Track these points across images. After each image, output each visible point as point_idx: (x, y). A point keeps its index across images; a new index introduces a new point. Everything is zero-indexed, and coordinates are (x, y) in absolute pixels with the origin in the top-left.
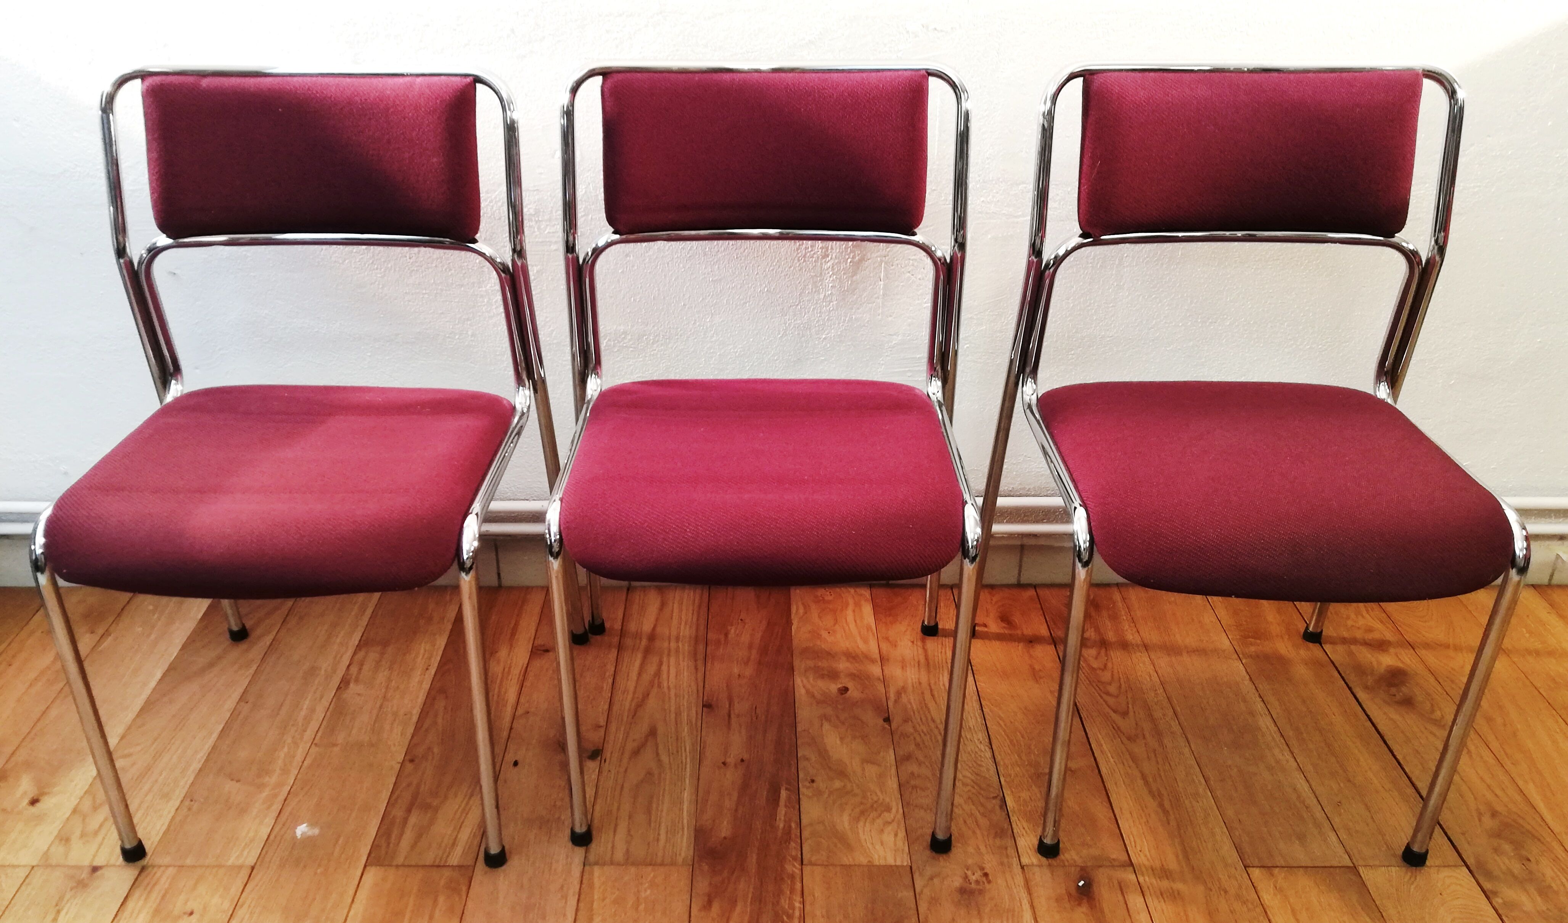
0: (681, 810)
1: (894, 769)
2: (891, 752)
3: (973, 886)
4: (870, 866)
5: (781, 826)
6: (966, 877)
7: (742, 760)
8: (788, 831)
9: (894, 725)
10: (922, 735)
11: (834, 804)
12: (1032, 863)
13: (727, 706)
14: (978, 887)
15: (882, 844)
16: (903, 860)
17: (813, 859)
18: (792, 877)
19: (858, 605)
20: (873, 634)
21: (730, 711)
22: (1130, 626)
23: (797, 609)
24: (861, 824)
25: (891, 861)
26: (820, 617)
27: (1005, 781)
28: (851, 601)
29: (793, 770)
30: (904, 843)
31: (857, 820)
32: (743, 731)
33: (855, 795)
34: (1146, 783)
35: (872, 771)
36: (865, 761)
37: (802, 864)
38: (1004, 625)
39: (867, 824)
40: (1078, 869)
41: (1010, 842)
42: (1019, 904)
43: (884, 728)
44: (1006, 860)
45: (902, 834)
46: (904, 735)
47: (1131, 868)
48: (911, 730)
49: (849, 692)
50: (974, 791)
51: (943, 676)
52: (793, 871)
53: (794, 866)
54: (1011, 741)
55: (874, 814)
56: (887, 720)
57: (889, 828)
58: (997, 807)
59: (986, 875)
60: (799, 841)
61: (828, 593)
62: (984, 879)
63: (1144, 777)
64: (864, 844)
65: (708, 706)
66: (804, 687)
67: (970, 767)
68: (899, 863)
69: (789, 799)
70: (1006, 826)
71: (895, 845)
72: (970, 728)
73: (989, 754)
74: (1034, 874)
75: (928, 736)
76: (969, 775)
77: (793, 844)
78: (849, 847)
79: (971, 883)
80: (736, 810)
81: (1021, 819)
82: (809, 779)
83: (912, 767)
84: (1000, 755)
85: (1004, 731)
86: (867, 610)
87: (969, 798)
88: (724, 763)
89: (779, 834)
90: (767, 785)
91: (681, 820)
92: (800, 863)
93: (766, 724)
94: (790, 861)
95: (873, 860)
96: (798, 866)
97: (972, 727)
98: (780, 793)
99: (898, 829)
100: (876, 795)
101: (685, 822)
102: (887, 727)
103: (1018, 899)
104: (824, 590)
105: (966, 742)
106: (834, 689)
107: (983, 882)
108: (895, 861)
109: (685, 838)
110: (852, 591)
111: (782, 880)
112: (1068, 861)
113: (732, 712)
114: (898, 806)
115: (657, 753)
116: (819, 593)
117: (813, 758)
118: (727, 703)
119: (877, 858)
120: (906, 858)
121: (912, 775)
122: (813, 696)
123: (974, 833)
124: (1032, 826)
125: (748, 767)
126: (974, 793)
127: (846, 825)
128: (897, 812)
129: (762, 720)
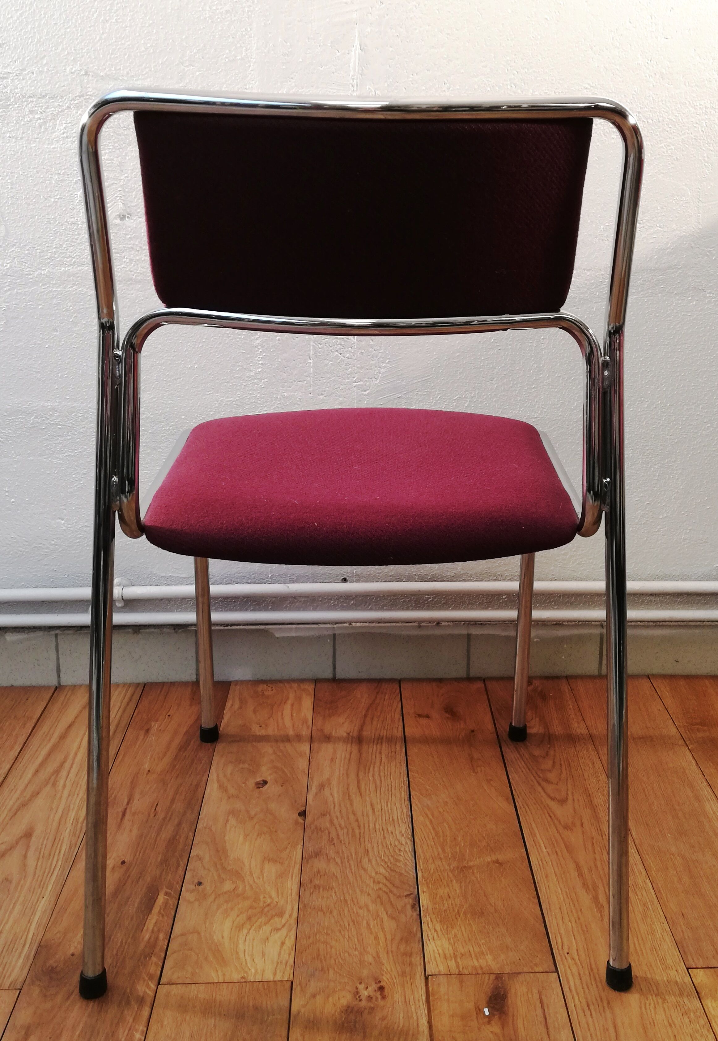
0: (30, 922)
1: (298, 867)
2: (300, 847)
3: (364, 1003)
4: (243, 982)
5: (147, 937)
6: (356, 993)
8: (152, 945)
9: (309, 819)
10: (339, 829)
11: (218, 909)
12: (439, 971)
13: (125, 803)
14: (369, 1004)
15: (263, 954)
16: (285, 975)
17: (174, 978)
18: (141, 1001)
19: (297, 700)
20: (308, 727)
21: (126, 809)
22: (576, 715)
23: (233, 705)
24: (245, 931)
25: (269, 976)
26: (255, 711)
27: (423, 876)
28: (292, 696)
29: (181, 872)
30: (290, 954)
31: (240, 928)
32: (136, 828)
33: (247, 898)
34: (581, 875)
35: (271, 870)
36: (267, 859)
37: (159, 984)
38: (447, 715)
39: (252, 932)
40: (492, 977)
41: (417, 946)
42: (415, 1024)
43: (297, 823)
44: (408, 970)
45: (290, 942)
46: (319, 830)
47: (556, 974)
48: (328, 825)
49: (266, 786)
50: (385, 889)
51: (374, 767)
52: (145, 992)
53: (148, 986)
54: (437, 833)
55: (263, 919)
57: (277, 937)
58: (409, 907)
59: (381, 989)
60: (163, 955)
61: (270, 689)
62: (378, 994)
63: (578, 868)
64: (241, 955)
66: (218, 781)
67: (385, 862)
68: (278, 978)
69: (166, 903)
70: (415, 928)
71: (279, 954)
72: (393, 820)
73: (410, 848)
74: (439, 985)
75: (345, 830)
76: (383, 871)
77: (154, 959)
78: (222, 961)
79: (361, 1000)
81: (434, 920)
82: (196, 881)
83: (320, 864)
84: (422, 847)
85: (431, 822)
86: (308, 703)
87: (379, 897)
89: (142, 946)
90: (144, 889)
91: (26, 933)
92: (156, 982)
93: (164, 819)
94: (144, 980)
95: (248, 976)
96: (153, 986)
97: (395, 819)
98: (157, 898)
99: (287, 935)
100: (270, 897)
101: (30, 936)
102: (300, 820)
103: (415, 1018)
104: (265, 686)
105: (386, 835)
106: (251, 783)
107: (377, 998)
108: (275, 974)
109: (23, 955)
110: (295, 685)
111: (128, 1003)
112: (482, 968)
113: (128, 811)
114: (293, 909)
115: (25, 857)
116: (261, 687)
117: (207, 858)
118: (126, 800)
119: (253, 971)
120: (289, 970)
121: (318, 872)
122: (226, 790)
123: (376, 938)
124: (445, 927)
125: (128, 870)
126: (385, 892)
127: (226, 934)
128: (291, 916)
129: (161, 815)
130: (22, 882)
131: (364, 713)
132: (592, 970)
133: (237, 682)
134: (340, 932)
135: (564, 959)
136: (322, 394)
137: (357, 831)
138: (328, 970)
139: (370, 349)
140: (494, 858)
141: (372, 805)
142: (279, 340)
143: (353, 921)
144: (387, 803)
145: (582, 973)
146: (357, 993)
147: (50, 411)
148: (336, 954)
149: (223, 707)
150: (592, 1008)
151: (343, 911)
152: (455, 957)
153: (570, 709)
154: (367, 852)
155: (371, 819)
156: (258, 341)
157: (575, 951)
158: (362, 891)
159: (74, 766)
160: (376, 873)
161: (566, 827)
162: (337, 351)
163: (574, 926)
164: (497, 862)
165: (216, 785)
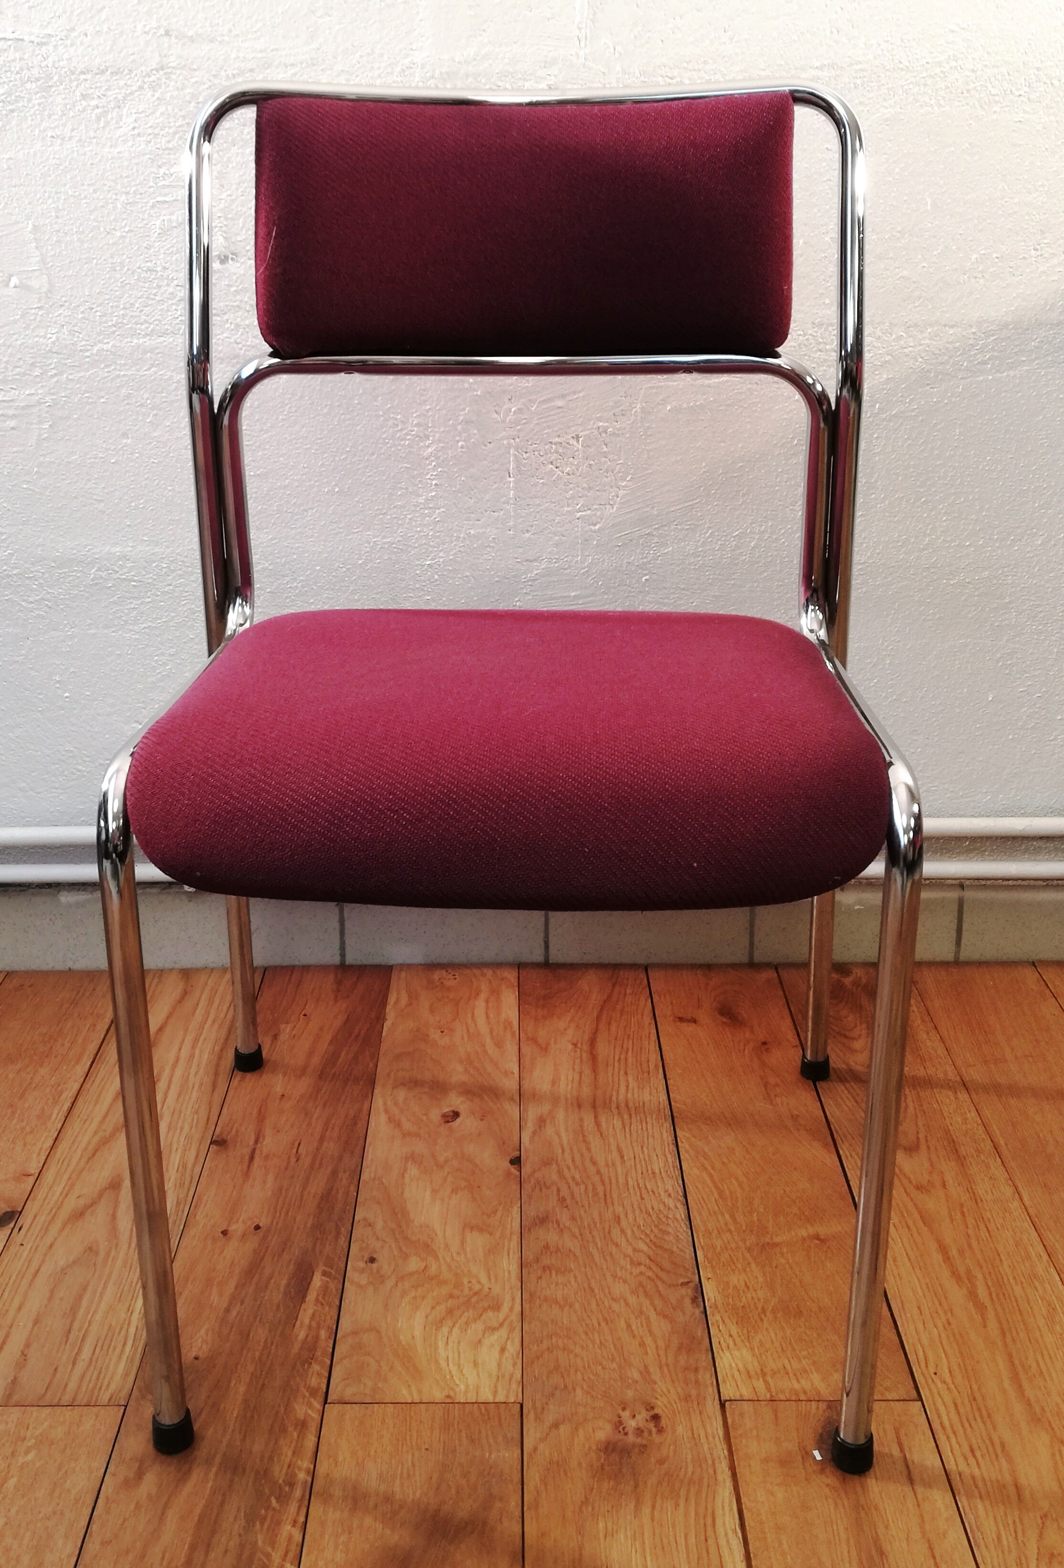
1: (516, 1238)
2: (516, 1210)
3: (631, 1438)
4: (450, 1403)
5: (302, 1335)
6: (619, 1425)
7: (257, 1228)
8: (310, 1347)
9: (526, 1169)
10: (572, 1184)
11: (402, 1297)
12: (741, 1396)
13: (252, 1142)
14: (639, 1440)
15: (476, 1364)
16: (509, 1393)
17: (349, 1393)
18: (302, 1425)
19: (495, 992)
20: (513, 1033)
21: (254, 1150)
23: (398, 1000)
24: (445, 1330)
25: (486, 1395)
26: (432, 1010)
27: (705, 1257)
28: (484, 987)
29: (342, 1242)
30: (515, 1364)
31: (439, 1324)
32: (270, 1179)
33: (445, 1282)
34: (947, 1258)
35: (477, 1242)
36: (469, 1226)
37: (326, 1402)
38: (725, 1020)
39: (456, 1330)
40: (822, 1406)
41: (704, 1359)
42: (711, 1471)
43: (509, 1174)
44: (694, 1392)
45: (513, 1348)
46: (542, 1185)
47: (920, 1403)
48: (555, 1177)
49: (458, 1120)
50: (650, 1274)
51: (618, 1094)
52: (306, 1414)
53: (311, 1406)
54: (721, 1193)
55: (470, 1314)
56: (516, 1161)
57: (493, 1339)
58: (688, 1301)
59: (656, 1418)
60: (329, 1362)
61: (450, 976)
62: (651, 1425)
63: (943, 1249)
64: (443, 1364)
65: (219, 1143)
66: (386, 1111)
67: (647, 1235)
68: (500, 1398)
69: (325, 1289)
70: (700, 1332)
71: (499, 1365)
72: (654, 1173)
73: (681, 1212)
74: (742, 1415)
75: (583, 1187)
76: (643, 1246)
77: (316, 1367)
78: (416, 1373)
79: (626, 1434)
80: (228, 1310)
81: (727, 1321)
82: (366, 1258)
83: (550, 1236)
84: (700, 1214)
85: (711, 1176)
86: (509, 999)
87: (641, 1284)
88: (225, 1233)
89: (296, 1348)
90: (291, 1267)
91: (125, 1327)
92: (322, 1399)
93: (312, 1167)
94: (304, 1397)
95: (455, 1394)
96: (318, 1406)
97: (657, 1171)
98: (311, 1280)
99: (508, 1338)
100: (479, 1282)
101: (132, 1330)
102: (514, 1170)
103: (710, 1462)
104: (444, 972)
105: (645, 1195)
106: (435, 1115)
107: (650, 1432)
108: (495, 1393)
109: (124, 1358)
110: (489, 973)
111: (284, 1430)
112: (805, 1392)
113: (257, 1152)
114: (513, 1299)
115: (114, 1217)
116: (437, 975)
117: (380, 1224)
118: (253, 1138)
119: (462, 1387)
120: (515, 1387)
121: (547, 1247)
122: (399, 1125)
123: (642, 1344)
124: (745, 1331)
125: (265, 1238)
126: (649, 1278)
127: (418, 1333)
128: (511, 1309)
129: (306, 1161)
130: (113, 1253)
131: (595, 1015)
132: (975, 1399)
133: (402, 967)
134: (587, 1334)
135: (930, 1381)
136: (528, 531)
137: (600, 1189)
138: (574, 1389)
139: (603, 459)
140: (811, 1231)
141: (620, 1151)
142: (462, 447)
143: (605, 1319)
144: (642, 1147)
145: (959, 1402)
146: (621, 1423)
147: (120, 559)
148: (584, 1367)
149: (384, 1003)
150: (978, 1454)
151: (589, 1304)
152: (764, 1375)
153: (913, 1011)
154: (618, 1220)
155: (619, 1172)
156: (430, 450)
157: (947, 1370)
158: (614, 1276)
159: (172, 1087)
160: (635, 1250)
161: (919, 1188)
162: (552, 463)
163: (943, 1335)
164: (817, 1237)
165: (383, 1118)
